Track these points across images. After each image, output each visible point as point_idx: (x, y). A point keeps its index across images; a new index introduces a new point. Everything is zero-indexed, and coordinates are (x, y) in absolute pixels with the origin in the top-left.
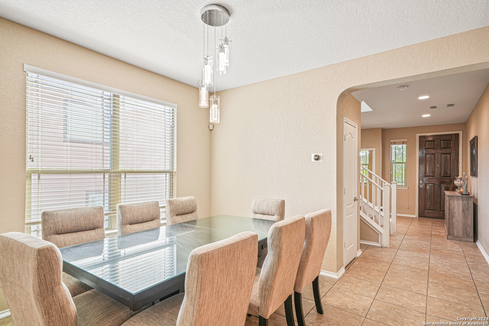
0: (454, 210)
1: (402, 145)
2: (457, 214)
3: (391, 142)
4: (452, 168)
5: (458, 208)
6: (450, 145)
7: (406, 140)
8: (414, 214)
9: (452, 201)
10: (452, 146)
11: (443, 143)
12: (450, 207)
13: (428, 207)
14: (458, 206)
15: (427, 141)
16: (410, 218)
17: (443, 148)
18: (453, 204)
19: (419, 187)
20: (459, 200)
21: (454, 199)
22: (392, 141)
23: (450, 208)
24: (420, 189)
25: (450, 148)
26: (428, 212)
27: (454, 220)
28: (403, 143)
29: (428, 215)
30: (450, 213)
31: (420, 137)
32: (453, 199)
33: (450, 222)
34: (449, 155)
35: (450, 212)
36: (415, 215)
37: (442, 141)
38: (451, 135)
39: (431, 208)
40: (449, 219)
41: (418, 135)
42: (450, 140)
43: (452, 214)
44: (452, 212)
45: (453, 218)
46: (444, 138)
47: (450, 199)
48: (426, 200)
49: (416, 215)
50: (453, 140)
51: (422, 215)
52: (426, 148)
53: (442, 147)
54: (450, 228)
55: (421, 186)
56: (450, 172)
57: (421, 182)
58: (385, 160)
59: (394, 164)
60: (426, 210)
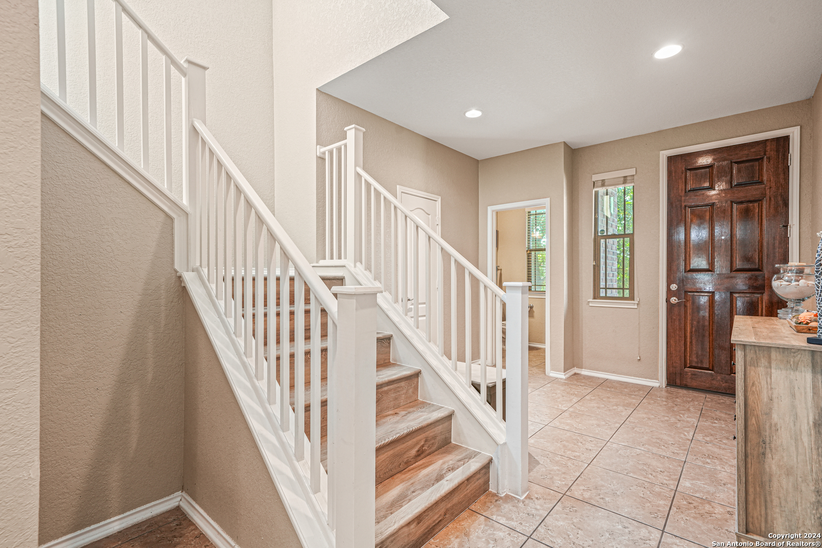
0: (768, 414)
1: (623, 186)
3: (593, 180)
4: (765, 244)
5: (794, 406)
6: (761, 175)
7: (632, 172)
8: (654, 377)
9: (761, 370)
10: (765, 178)
11: (739, 171)
12: (751, 398)
13: (695, 360)
14: (794, 396)
15: (690, 170)
16: (641, 388)
17: (739, 185)
18: (763, 383)
19: (668, 301)
21: (770, 363)
22: (595, 178)
23: (750, 402)
24: (670, 307)
25: (761, 182)
26: (694, 374)
27: (773, 464)
28: (625, 180)
29: (694, 384)
30: (751, 428)
31: (671, 159)
32: (764, 362)
33: (751, 472)
34: (756, 204)
35: (752, 421)
36: (657, 379)
37: (735, 167)
38: (764, 142)
39: (702, 362)
40: (746, 456)
41: (664, 155)
42: (762, 159)
43: (759, 433)
44: (758, 422)
45: (764, 454)
46: (743, 155)
47: (748, 359)
48: (688, 340)
49: (659, 381)
50: (769, 159)
51: (675, 380)
52: (689, 188)
53: (735, 183)
54: (751, 498)
55: (674, 300)
56: (761, 255)
57: (674, 287)
58: (578, 231)
59: (602, 241)
60: (689, 367)
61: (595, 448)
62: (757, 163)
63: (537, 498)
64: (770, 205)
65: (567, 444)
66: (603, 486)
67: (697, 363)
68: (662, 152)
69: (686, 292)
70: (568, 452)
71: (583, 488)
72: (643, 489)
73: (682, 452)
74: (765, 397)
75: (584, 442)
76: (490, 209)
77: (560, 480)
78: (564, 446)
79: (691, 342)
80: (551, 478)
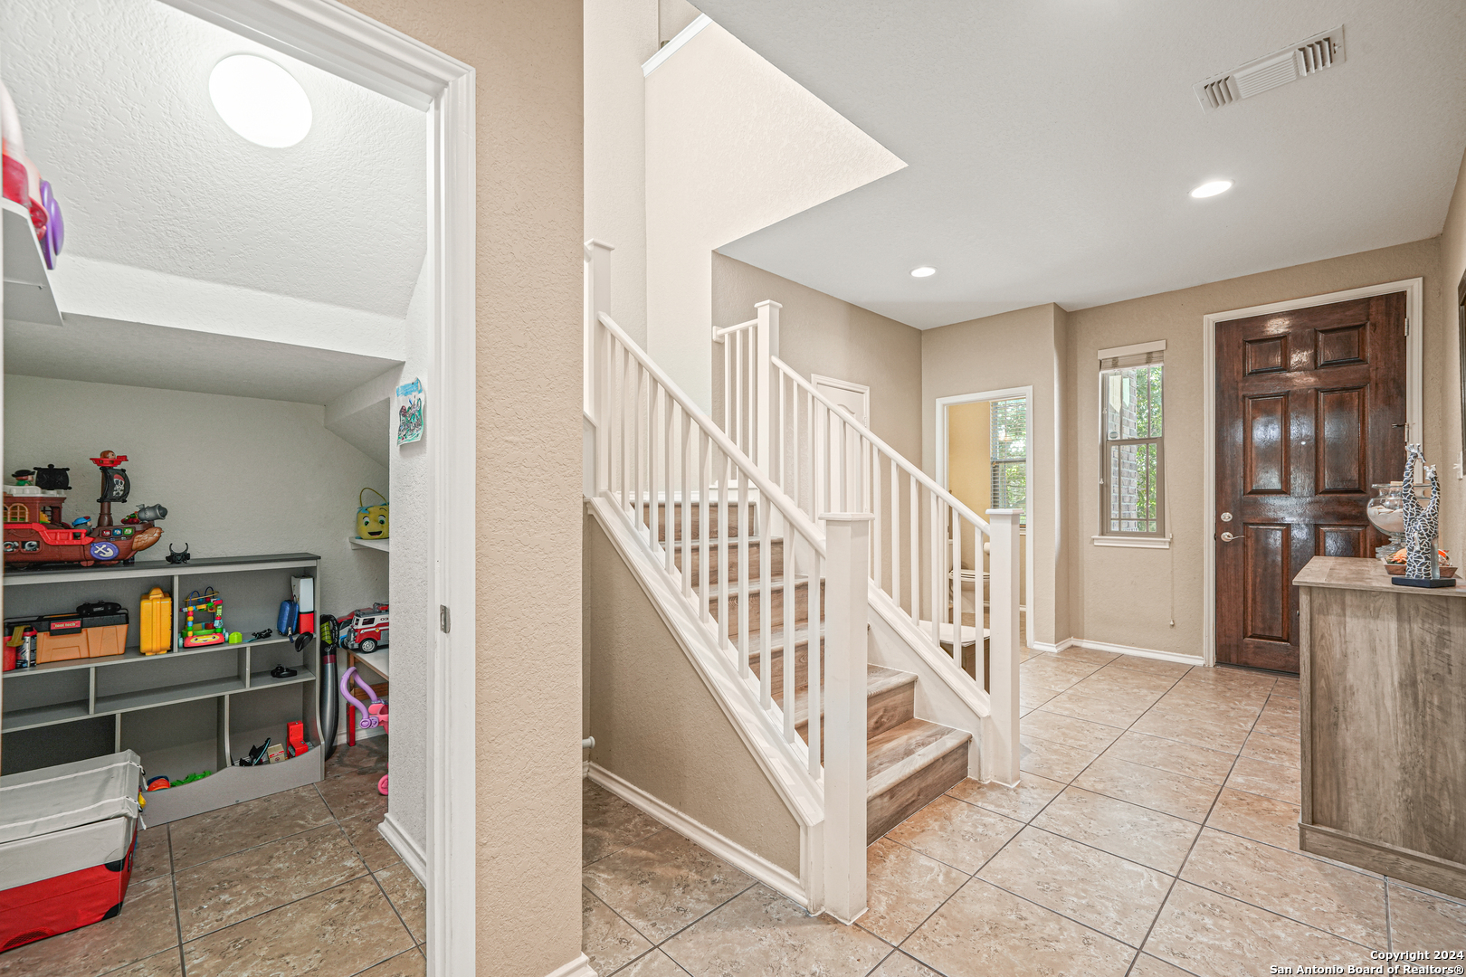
0: (1342, 674)
1: (1147, 366)
2: (1361, 703)
3: (1100, 357)
4: (1369, 453)
5: (1374, 664)
6: (1362, 349)
7: (1161, 345)
8: (1196, 651)
9: (1332, 619)
10: (1369, 353)
11: (1326, 343)
12: (1319, 654)
13: (1260, 625)
14: (1374, 650)
15: (1250, 342)
16: (1178, 666)
17: (1327, 364)
18: (1336, 635)
19: (1217, 537)
20: (1376, 616)
21: (1344, 609)
22: (1102, 355)
23: (1318, 661)
24: (1221, 547)
25: (1363, 361)
26: (1258, 647)
27: (1347, 737)
28: (1149, 358)
29: (1259, 661)
30: (1319, 693)
31: (1220, 327)
32: (1336, 608)
33: (1319, 747)
34: (1355, 394)
35: (1321, 683)
36: (1201, 655)
37: (1321, 336)
38: (1367, 301)
39: (1271, 629)
40: (1312, 727)
41: (1210, 321)
42: (1363, 326)
43: (1330, 698)
44: (1328, 684)
45: (1336, 724)
46: (1333, 320)
47: (1316, 604)
48: (1250, 595)
49: (1204, 657)
50: (1374, 326)
51: (1228, 655)
52: (1249, 368)
53: (1321, 360)
54: (1319, 780)
55: (1226, 536)
56: (1362, 469)
57: (1227, 517)
58: (1076, 433)
59: (1114, 449)
60: (1251, 637)
61: (1109, 737)
62: (1355, 333)
63: (1032, 787)
64: (1376, 392)
65: (1067, 731)
66: (1121, 778)
67: (1264, 629)
68: (1206, 317)
69: (1246, 524)
70: (1070, 741)
71: (1094, 779)
72: (1177, 783)
73: (1234, 745)
74: (1337, 652)
75: (1091, 730)
76: (939, 402)
77: (1061, 770)
78: (1064, 734)
79: (1254, 600)
80: (1050, 768)
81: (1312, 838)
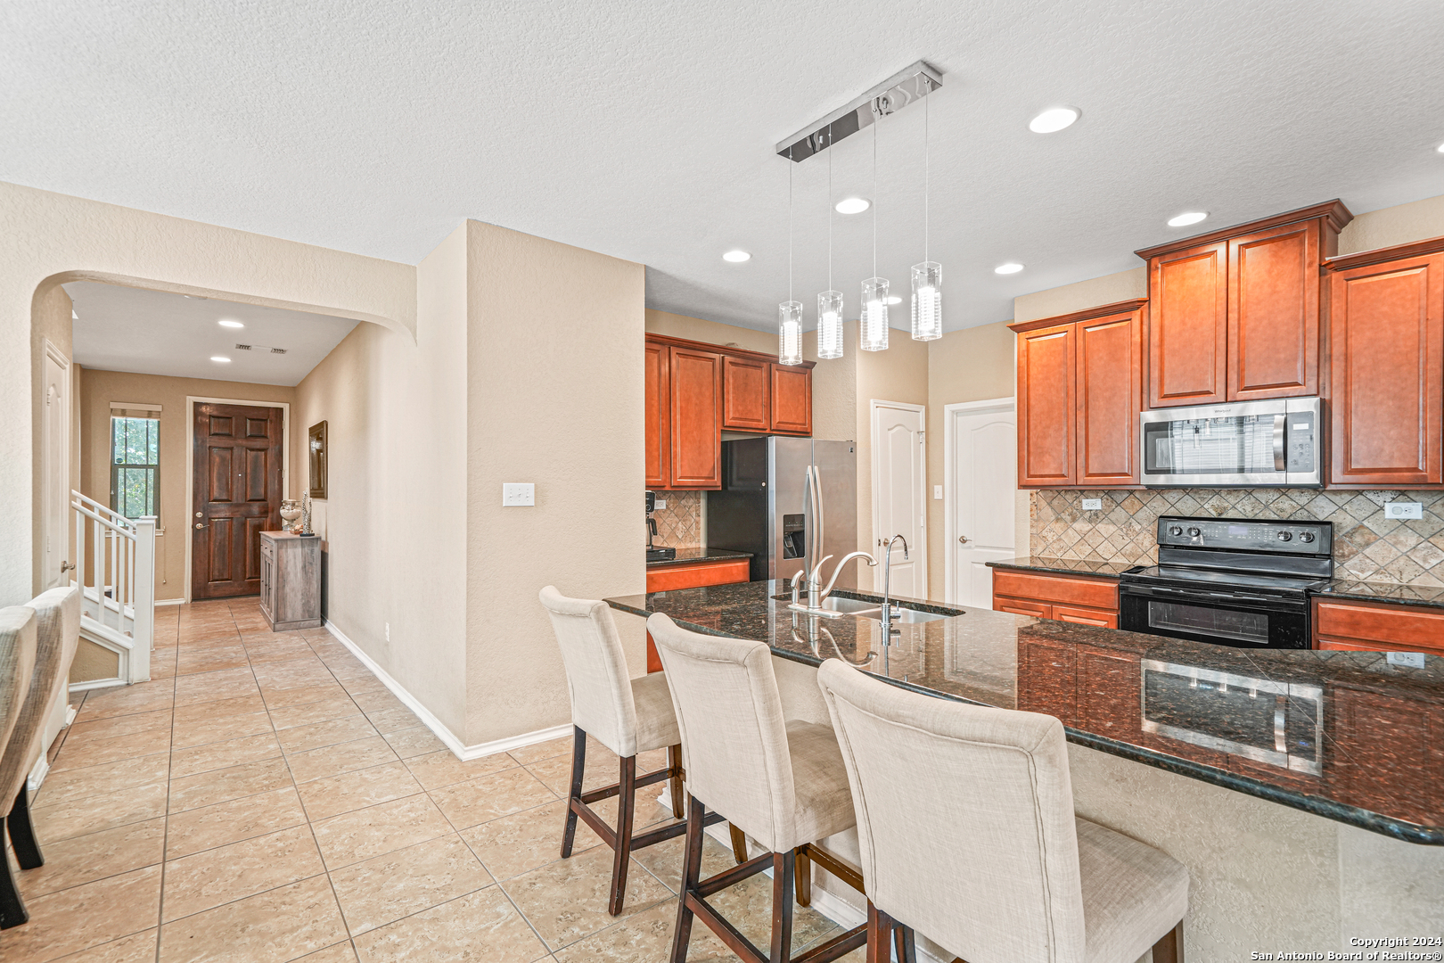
0: (286, 568)
1: (147, 420)
2: (292, 576)
3: (111, 407)
4: (268, 483)
5: (295, 563)
6: (266, 432)
7: (159, 408)
8: (181, 596)
9: (284, 550)
10: (268, 434)
11: (251, 425)
13: (217, 574)
14: (295, 558)
15: (213, 417)
16: (171, 607)
17: (251, 436)
18: (284, 556)
19: (194, 527)
20: (296, 547)
21: (287, 546)
22: (113, 405)
23: (279, 565)
24: (195, 532)
25: (266, 437)
26: (216, 586)
27: (287, 589)
28: (150, 414)
29: (217, 594)
30: (279, 576)
31: (196, 404)
32: (285, 546)
34: (263, 453)
35: (280, 573)
36: (183, 597)
37: (248, 421)
38: (268, 409)
39: (222, 575)
40: (278, 589)
41: (190, 400)
42: (266, 420)
43: (283, 577)
46: (255, 414)
47: (279, 546)
48: (211, 558)
49: (185, 599)
50: (271, 421)
51: (201, 594)
52: (212, 432)
53: (248, 434)
54: (279, 607)
55: (199, 526)
56: (265, 489)
57: (199, 515)
58: (90, 457)
59: (121, 471)
60: (212, 582)
62: (264, 423)
64: (271, 453)
67: (219, 576)
68: (188, 397)
69: (210, 519)
74: (285, 562)
79: (214, 560)
81: (277, 626)
